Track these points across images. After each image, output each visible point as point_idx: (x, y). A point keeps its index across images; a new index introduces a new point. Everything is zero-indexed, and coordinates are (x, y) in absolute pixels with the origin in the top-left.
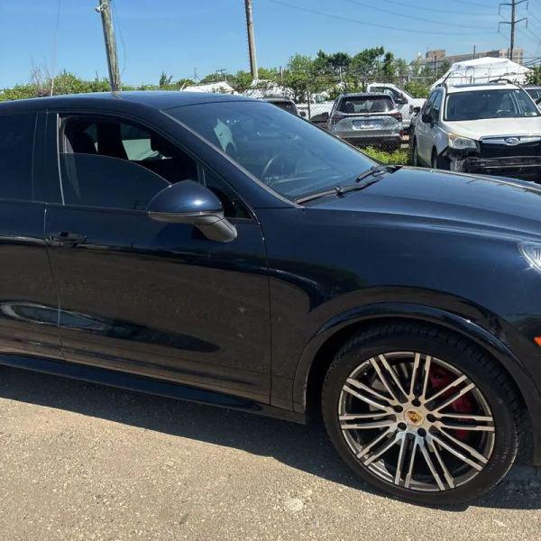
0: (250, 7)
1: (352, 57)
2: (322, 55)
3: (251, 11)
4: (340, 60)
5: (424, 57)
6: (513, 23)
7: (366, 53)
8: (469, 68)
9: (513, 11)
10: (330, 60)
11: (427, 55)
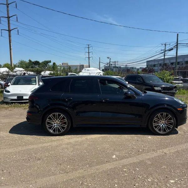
0: (11, 44)
1: (41, 62)
2: (30, 61)
3: (11, 45)
4: (37, 63)
5: (62, 65)
6: (89, 58)
7: (45, 62)
8: (88, 70)
9: (89, 54)
10: (33, 63)
11: (63, 64)
